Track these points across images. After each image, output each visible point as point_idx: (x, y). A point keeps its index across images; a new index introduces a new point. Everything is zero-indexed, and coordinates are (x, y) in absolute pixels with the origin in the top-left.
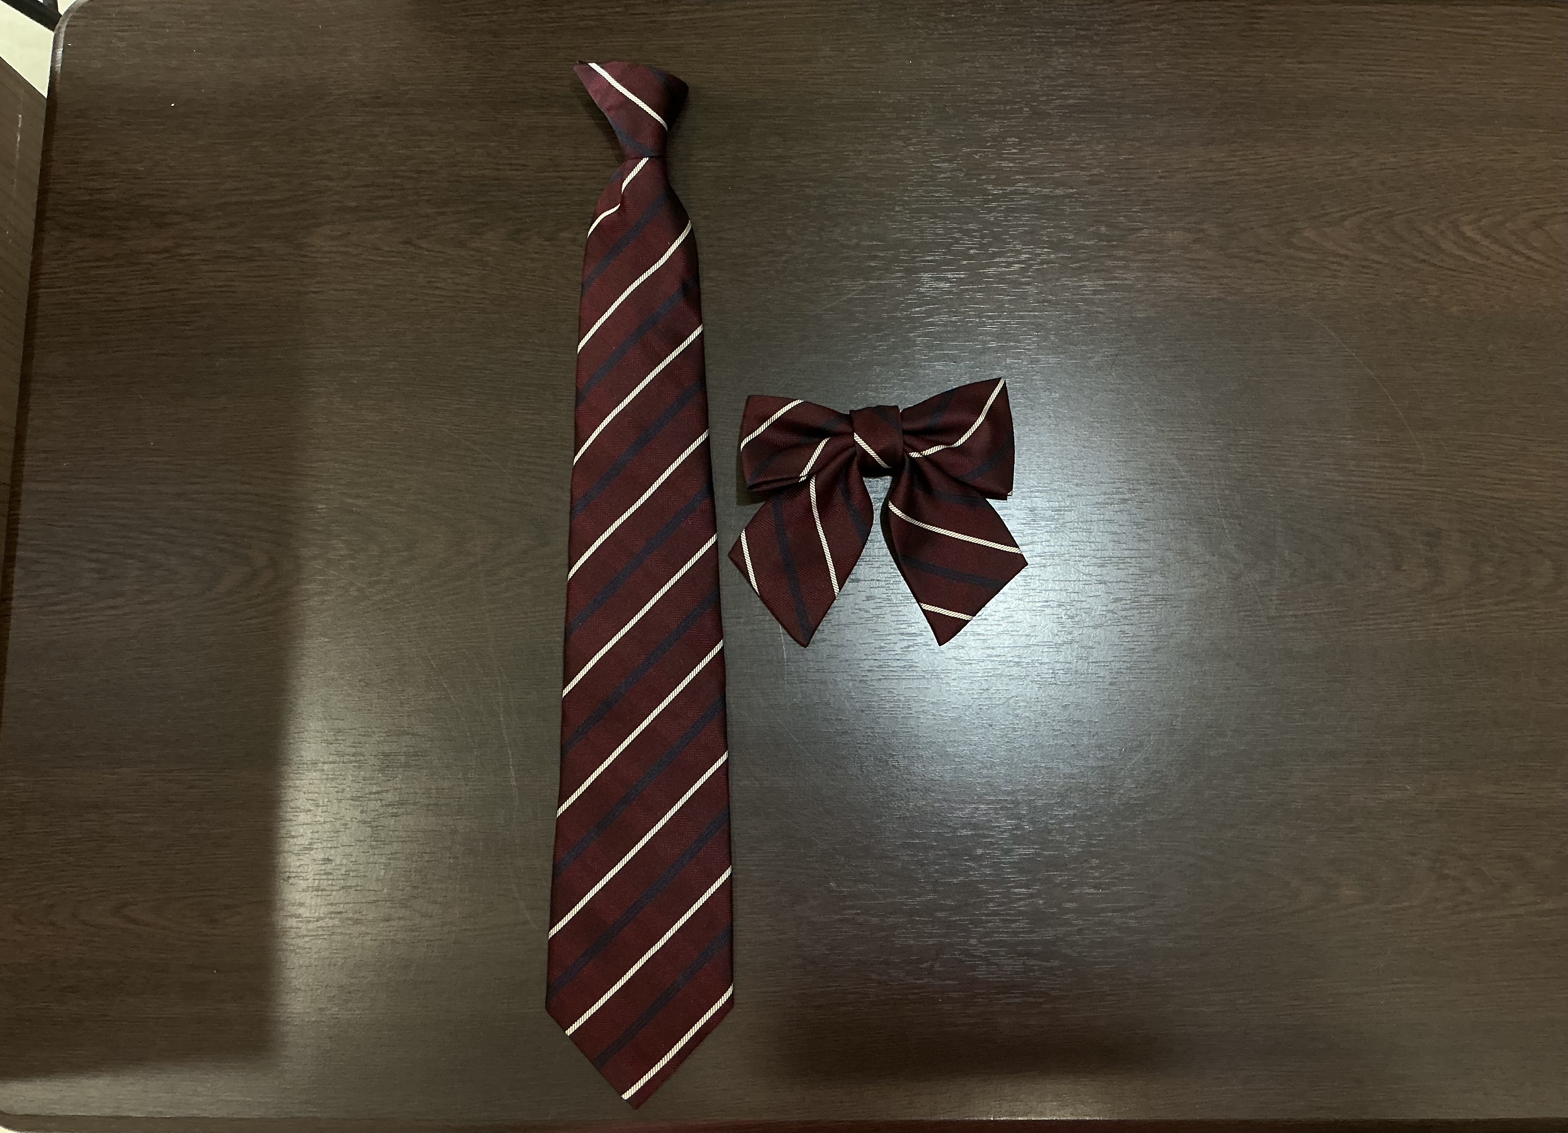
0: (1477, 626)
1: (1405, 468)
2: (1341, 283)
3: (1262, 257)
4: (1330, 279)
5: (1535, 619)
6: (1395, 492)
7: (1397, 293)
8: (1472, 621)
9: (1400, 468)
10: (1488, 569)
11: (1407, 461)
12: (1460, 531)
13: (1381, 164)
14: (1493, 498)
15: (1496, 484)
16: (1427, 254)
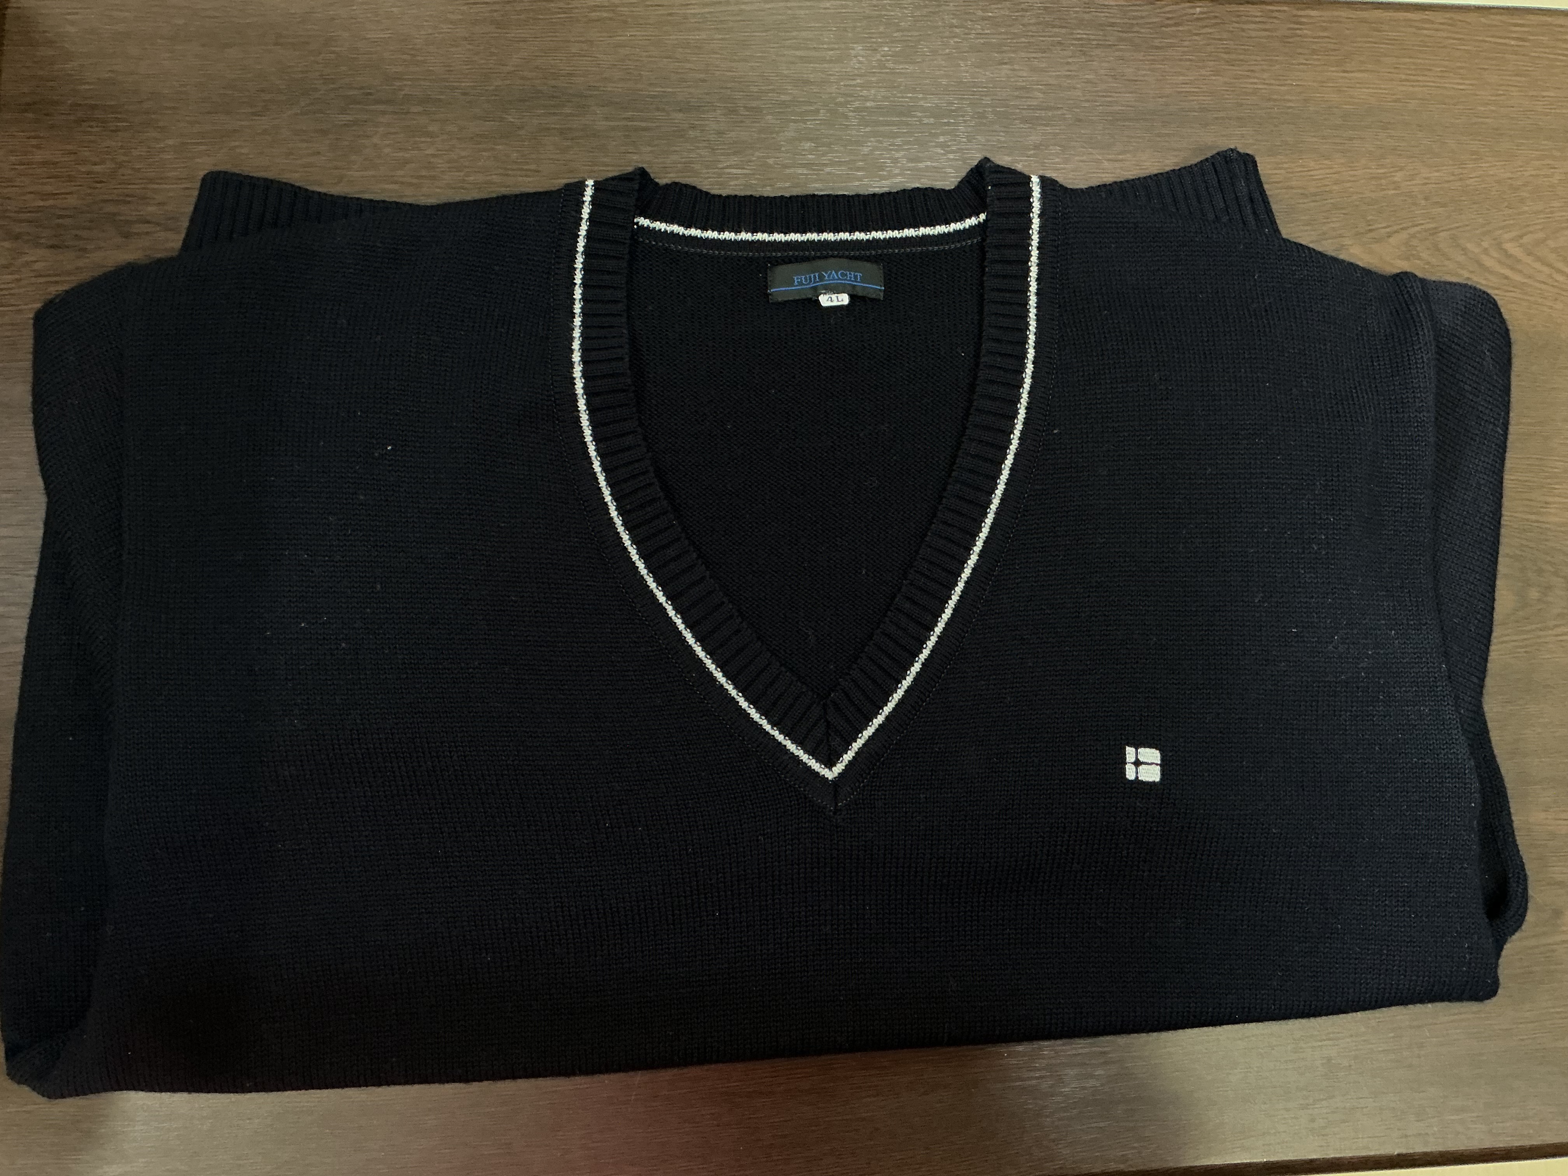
0: (1525, 652)
10: (1534, 594)
13: (1425, 178)
14: (1537, 521)
15: (1541, 507)
16: (1472, 272)
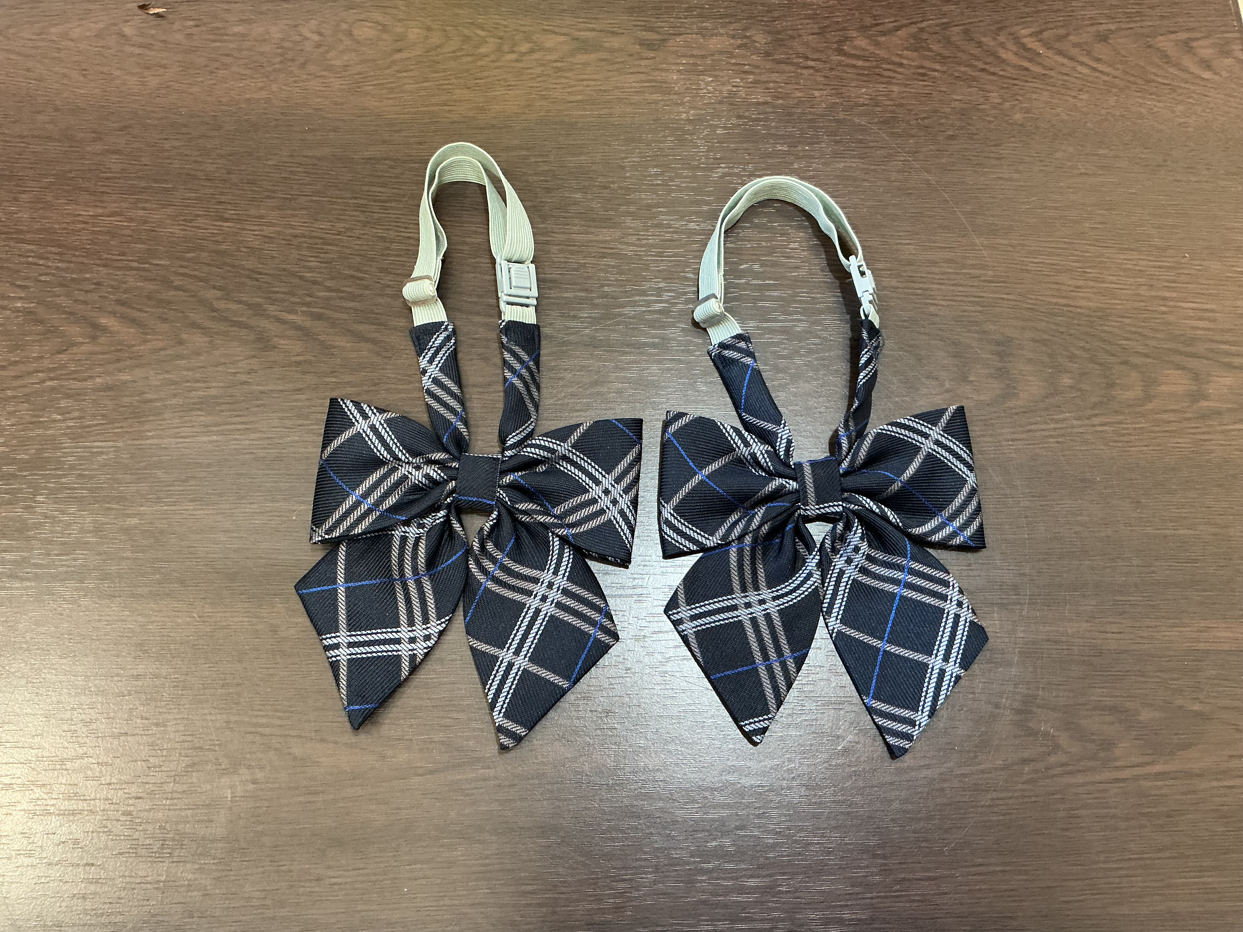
0: (1058, 442)
1: (970, 274)
2: (896, 89)
3: (811, 63)
4: (884, 86)
5: (1123, 435)
6: (959, 298)
7: (956, 100)
8: (1051, 436)
9: (966, 274)
10: (1066, 380)
11: (973, 266)
12: (1034, 340)
14: (1069, 306)
15: (1071, 291)
16: (986, 63)
